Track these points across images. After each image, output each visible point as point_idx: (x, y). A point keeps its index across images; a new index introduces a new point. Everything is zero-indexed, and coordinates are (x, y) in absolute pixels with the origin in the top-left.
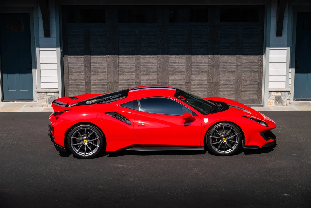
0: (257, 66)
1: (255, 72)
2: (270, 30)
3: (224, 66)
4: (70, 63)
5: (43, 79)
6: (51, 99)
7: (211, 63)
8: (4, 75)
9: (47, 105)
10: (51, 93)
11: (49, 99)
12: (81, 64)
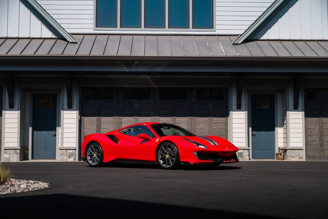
0: (224, 132)
1: (223, 136)
2: (232, 104)
3: (200, 132)
4: (86, 129)
5: (65, 140)
6: (71, 155)
7: (190, 129)
8: (35, 132)
9: (67, 160)
10: (71, 150)
11: (68, 155)
12: (94, 129)
